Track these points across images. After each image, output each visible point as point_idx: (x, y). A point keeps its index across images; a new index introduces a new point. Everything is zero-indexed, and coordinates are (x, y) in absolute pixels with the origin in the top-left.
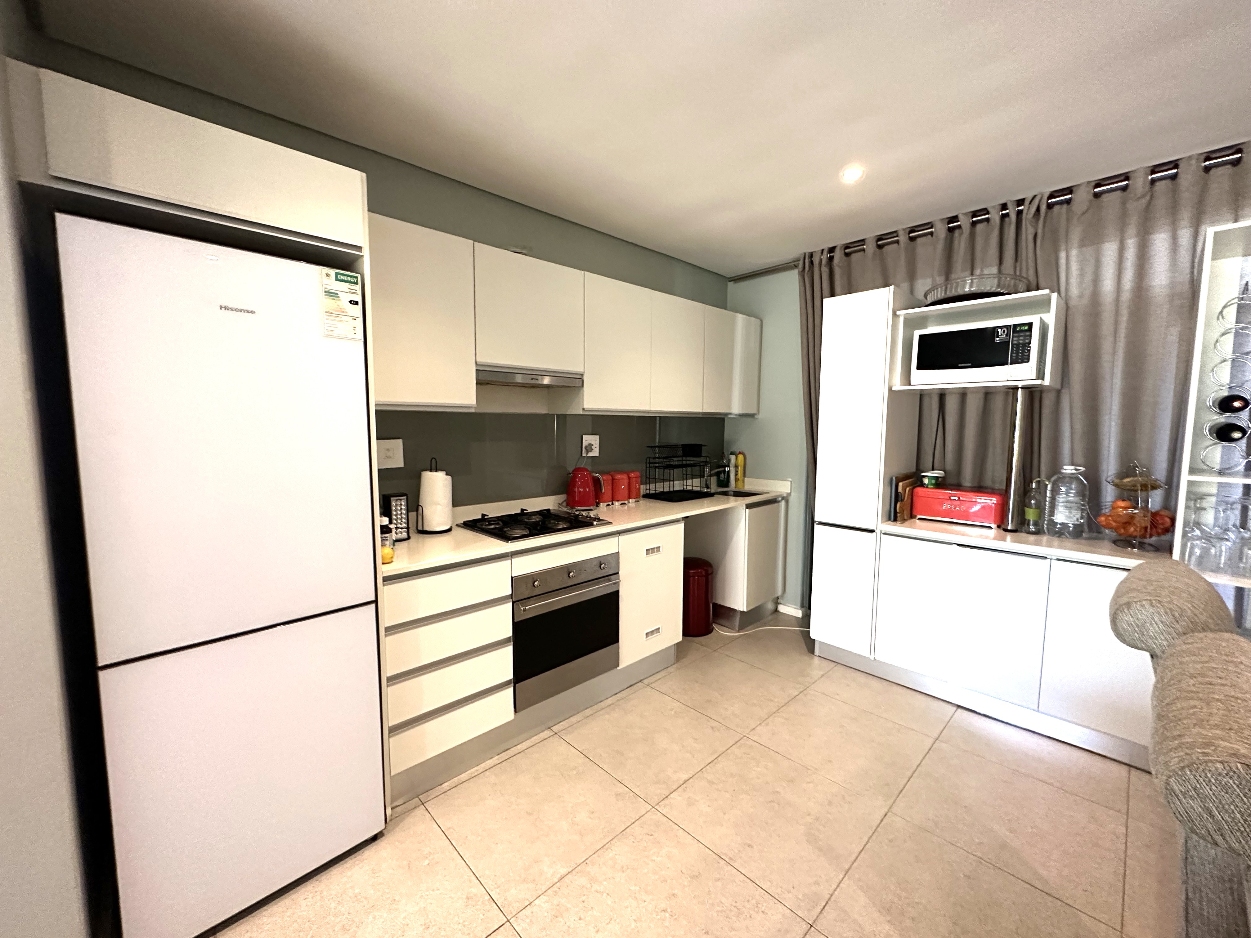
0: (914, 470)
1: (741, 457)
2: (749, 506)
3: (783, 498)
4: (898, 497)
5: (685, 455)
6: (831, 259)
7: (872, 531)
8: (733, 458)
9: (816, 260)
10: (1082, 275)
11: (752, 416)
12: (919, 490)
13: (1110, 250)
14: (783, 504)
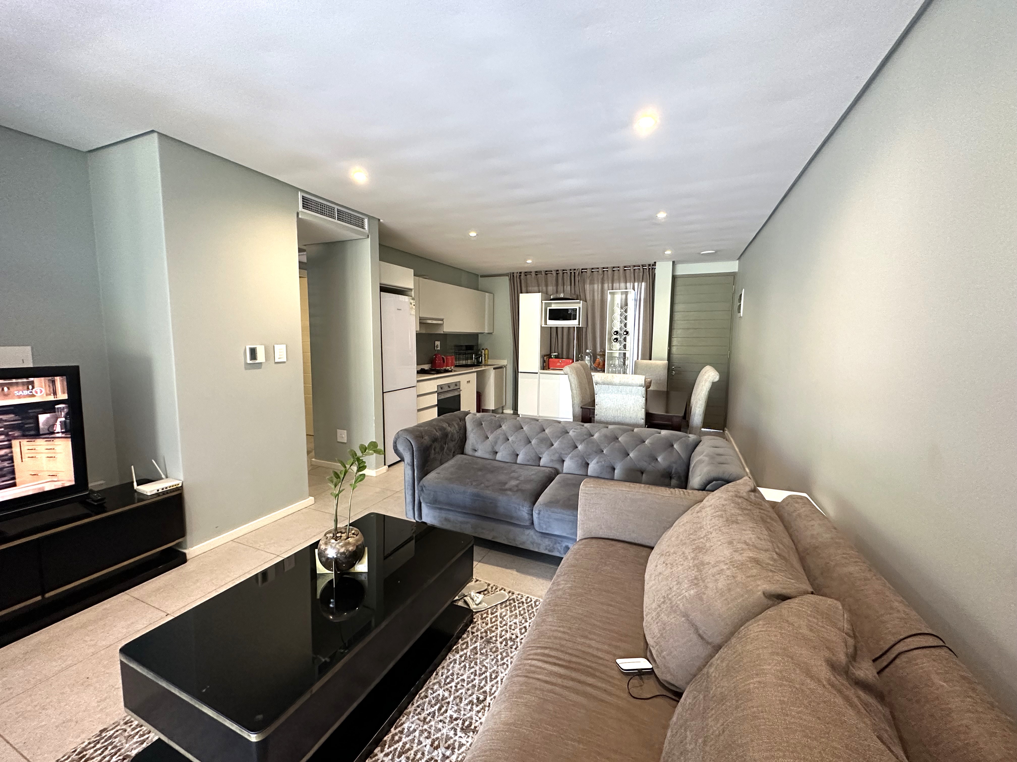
0: (549, 353)
1: (486, 351)
2: (494, 369)
3: (505, 366)
4: (544, 361)
5: (467, 350)
6: (520, 276)
7: (537, 373)
8: (483, 351)
9: (515, 275)
10: (590, 294)
11: (491, 333)
12: (550, 359)
13: (596, 286)
14: (505, 368)
